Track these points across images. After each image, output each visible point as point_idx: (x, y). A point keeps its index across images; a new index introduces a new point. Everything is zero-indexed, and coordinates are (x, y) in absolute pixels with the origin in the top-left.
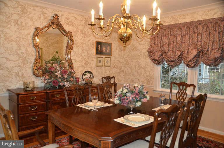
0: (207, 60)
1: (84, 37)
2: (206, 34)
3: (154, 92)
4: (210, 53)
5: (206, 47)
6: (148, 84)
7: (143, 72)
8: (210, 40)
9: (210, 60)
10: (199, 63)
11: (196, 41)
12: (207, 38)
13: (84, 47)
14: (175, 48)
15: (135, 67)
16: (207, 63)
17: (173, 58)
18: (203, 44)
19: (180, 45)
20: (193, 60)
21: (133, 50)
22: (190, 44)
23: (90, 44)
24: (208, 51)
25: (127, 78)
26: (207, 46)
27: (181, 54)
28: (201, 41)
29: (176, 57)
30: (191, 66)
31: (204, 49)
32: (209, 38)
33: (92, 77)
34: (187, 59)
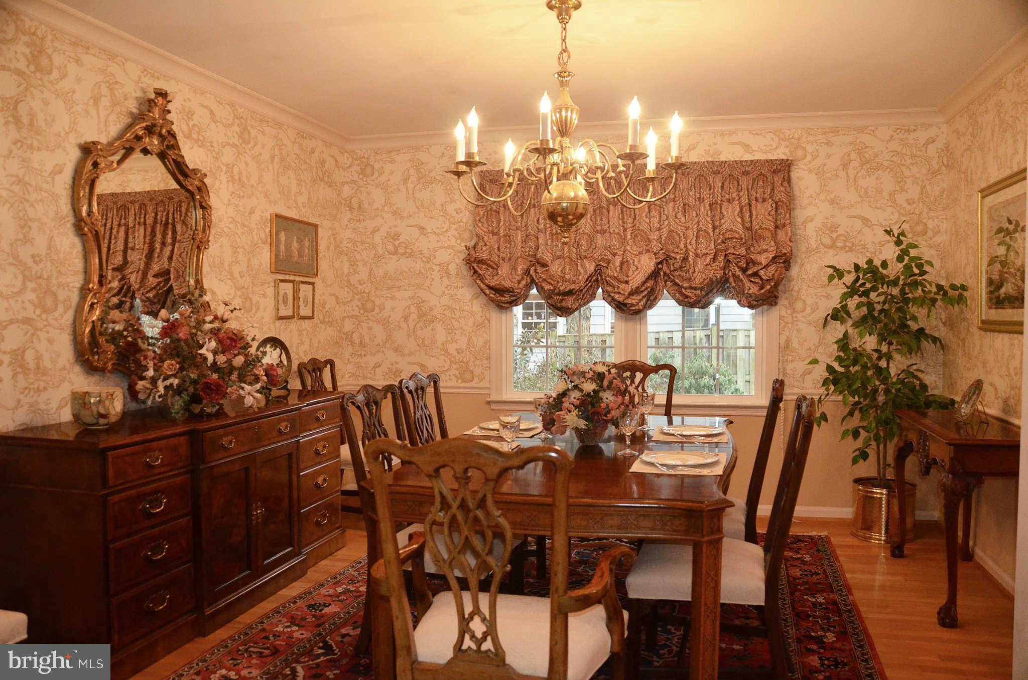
0: (686, 289)
1: (239, 197)
2: (674, 210)
3: (493, 407)
4: (691, 266)
5: (678, 247)
6: (464, 381)
7: (441, 335)
8: (687, 228)
9: (695, 289)
10: (656, 298)
11: (645, 227)
12: (677, 221)
13: (238, 240)
14: (574, 250)
15: (406, 318)
16: (687, 297)
17: (574, 282)
18: (663, 238)
19: (591, 240)
20: (644, 288)
21: (396, 252)
22: (629, 237)
23: (255, 227)
24: (685, 259)
25: (372, 365)
26: (682, 246)
27: (598, 270)
28: (659, 229)
29: (581, 278)
30: (637, 308)
31: (673, 255)
32: (683, 220)
33: (285, 362)
34: (623, 286)
